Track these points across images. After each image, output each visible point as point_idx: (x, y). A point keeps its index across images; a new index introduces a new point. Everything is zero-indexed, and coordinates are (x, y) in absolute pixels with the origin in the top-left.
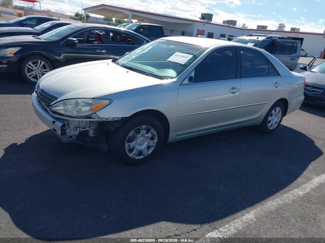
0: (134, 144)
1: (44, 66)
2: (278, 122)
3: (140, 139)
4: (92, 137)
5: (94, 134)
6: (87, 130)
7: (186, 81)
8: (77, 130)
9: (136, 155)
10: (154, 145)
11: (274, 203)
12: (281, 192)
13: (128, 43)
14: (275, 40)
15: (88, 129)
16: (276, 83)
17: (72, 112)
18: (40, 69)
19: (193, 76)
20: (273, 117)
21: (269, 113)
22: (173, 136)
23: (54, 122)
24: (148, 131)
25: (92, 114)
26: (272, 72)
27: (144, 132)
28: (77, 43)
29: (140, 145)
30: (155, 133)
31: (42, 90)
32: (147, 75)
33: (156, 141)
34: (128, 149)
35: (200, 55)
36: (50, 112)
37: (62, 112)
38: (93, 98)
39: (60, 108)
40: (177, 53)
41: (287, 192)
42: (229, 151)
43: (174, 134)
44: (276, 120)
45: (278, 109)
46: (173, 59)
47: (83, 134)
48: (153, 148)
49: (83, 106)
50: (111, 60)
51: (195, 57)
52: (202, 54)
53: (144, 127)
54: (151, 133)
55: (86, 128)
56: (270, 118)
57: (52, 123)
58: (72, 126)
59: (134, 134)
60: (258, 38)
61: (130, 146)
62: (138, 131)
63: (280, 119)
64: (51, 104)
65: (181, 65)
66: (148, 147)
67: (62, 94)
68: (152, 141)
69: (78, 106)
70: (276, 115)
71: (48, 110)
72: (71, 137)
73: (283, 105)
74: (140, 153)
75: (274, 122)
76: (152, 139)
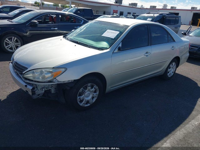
0: (84, 97)
1: (16, 40)
2: (174, 72)
3: (87, 93)
4: (53, 93)
5: (55, 91)
6: (50, 90)
7: (116, 51)
8: (43, 90)
9: (85, 104)
10: (97, 96)
11: (181, 133)
12: (184, 123)
13: (72, 22)
14: (165, 16)
15: (50, 88)
16: (173, 47)
17: (39, 78)
18: (14, 43)
19: (121, 46)
20: (171, 69)
21: (169, 67)
22: (109, 88)
23: (26, 86)
24: (92, 87)
25: (53, 79)
26: (170, 39)
27: (90, 88)
28: (38, 24)
29: (87, 97)
30: (97, 88)
31: (16, 62)
32: (89, 47)
33: (98, 93)
34: (79, 100)
35: (124, 31)
36: (23, 79)
37: (31, 78)
38: (53, 68)
39: (30, 76)
40: (108, 30)
41: (187, 123)
42: (145, 95)
43: (110, 87)
44: (172, 71)
45: (174, 63)
46: (106, 34)
47: (48, 92)
48: (96, 98)
49: (46, 74)
50: (63, 36)
51: (121, 33)
52: (125, 30)
53: (89, 84)
54: (95, 88)
55: (49, 88)
56: (169, 70)
57: (25, 87)
58: (39, 88)
59: (83, 90)
60: (154, 15)
61: (81, 99)
62: (86, 88)
63: (175, 69)
64: (23, 73)
65: (112, 39)
66: (93, 98)
67: (30, 65)
68: (95, 94)
69: (43, 74)
70: (172, 67)
71: (22, 77)
72: (39, 95)
73: (177, 61)
74: (88, 102)
75: (171, 72)
76: (95, 92)
